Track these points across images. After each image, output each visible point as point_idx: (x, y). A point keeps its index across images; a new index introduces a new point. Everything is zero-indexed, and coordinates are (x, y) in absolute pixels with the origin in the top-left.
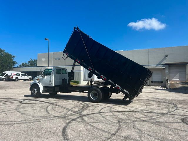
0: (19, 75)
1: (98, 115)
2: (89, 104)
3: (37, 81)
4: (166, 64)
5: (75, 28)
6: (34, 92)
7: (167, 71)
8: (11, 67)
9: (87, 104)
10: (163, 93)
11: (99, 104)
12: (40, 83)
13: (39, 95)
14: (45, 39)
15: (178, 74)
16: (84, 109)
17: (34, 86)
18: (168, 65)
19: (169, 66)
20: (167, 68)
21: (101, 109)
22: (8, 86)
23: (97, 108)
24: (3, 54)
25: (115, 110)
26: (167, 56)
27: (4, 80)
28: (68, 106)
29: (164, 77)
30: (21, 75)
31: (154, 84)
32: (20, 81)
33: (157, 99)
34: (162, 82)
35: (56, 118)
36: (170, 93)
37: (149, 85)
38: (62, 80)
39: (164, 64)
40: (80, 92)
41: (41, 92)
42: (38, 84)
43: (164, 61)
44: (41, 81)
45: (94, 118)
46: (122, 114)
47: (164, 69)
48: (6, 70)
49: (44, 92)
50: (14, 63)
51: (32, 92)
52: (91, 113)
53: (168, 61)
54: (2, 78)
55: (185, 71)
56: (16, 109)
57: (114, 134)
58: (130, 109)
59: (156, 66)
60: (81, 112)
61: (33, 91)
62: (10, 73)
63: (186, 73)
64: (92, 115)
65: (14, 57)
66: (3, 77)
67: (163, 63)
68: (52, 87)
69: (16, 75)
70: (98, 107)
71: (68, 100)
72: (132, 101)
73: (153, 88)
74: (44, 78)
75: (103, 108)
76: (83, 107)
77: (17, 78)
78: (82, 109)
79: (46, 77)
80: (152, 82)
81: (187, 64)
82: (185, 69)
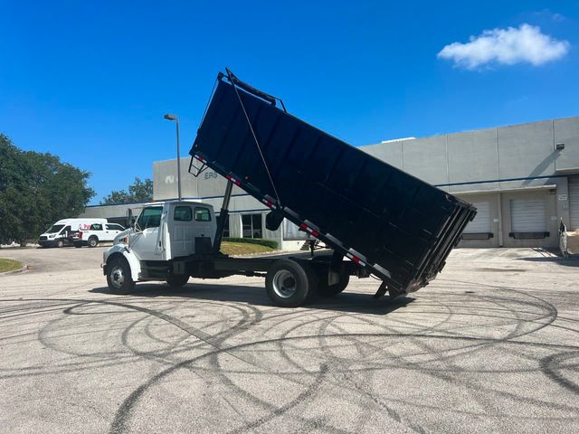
0: (101, 228)
1: (272, 346)
2: (266, 312)
3: (122, 245)
4: (559, 175)
5: (220, 76)
6: (116, 276)
7: (562, 197)
8: (81, 206)
9: (259, 314)
10: (539, 271)
11: (298, 312)
12: (131, 251)
13: (129, 288)
14: (167, 117)
16: (241, 327)
17: (115, 262)
18: (564, 176)
19: (569, 182)
20: (564, 187)
21: (294, 329)
22: (65, 263)
23: (282, 324)
24: (54, 170)
25: (336, 331)
26: (560, 148)
27: (61, 244)
28: (198, 319)
29: (553, 218)
30: (104, 227)
31: (519, 242)
32: (106, 244)
33: (504, 289)
34: (547, 234)
35: (138, 357)
36: (561, 270)
37: (501, 244)
38: (196, 238)
39: (551, 174)
40: (250, 274)
41: (135, 277)
42: (125, 253)
43: (552, 165)
44: (133, 244)
45: (251, 357)
46: (351, 342)
47: (552, 190)
48: (65, 213)
49: (143, 276)
50: (87, 194)
51: (109, 280)
52: (254, 340)
53: (567, 162)
54: (53, 239)
56: (41, 332)
57: (279, 412)
58: (386, 327)
59: (524, 184)
60: (224, 339)
61: (112, 276)
62: (74, 224)
64: (252, 348)
65: (86, 175)
66: (58, 235)
67: (549, 171)
68: (164, 263)
69: (92, 228)
70: (288, 322)
71: (211, 301)
72: (412, 300)
73: (511, 256)
74: (141, 237)
75: (300, 326)
76: (242, 322)
77: (94, 237)
78: (233, 328)
79: (145, 232)
80: (512, 235)
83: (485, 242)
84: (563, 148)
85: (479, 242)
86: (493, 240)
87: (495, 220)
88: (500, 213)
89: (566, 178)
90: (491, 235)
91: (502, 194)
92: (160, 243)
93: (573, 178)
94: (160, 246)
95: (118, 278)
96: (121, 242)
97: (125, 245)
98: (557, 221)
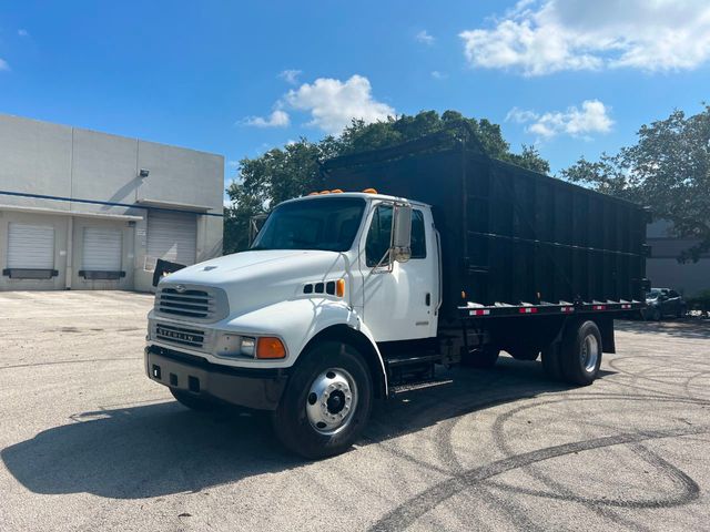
3: (335, 304)
4: (139, 206)
7: (141, 232)
15: (175, 245)
18: (145, 208)
19: (148, 216)
20: (144, 221)
26: (144, 174)
29: (130, 256)
34: (122, 274)
37: (68, 286)
39: (132, 202)
43: (134, 191)
44: (363, 300)
47: (132, 223)
53: (149, 193)
55: (196, 236)
59: (103, 209)
67: (130, 200)
80: (82, 273)
81: (203, 212)
82: (196, 229)
83: (44, 282)
84: (147, 175)
85: (36, 282)
86: (57, 280)
87: (62, 253)
88: (70, 243)
89: (145, 211)
90: (54, 273)
91: (75, 218)
92: (428, 297)
93: (153, 211)
94: (428, 303)
95: (343, 402)
96: (314, 294)
97: (341, 304)
98: (133, 259)
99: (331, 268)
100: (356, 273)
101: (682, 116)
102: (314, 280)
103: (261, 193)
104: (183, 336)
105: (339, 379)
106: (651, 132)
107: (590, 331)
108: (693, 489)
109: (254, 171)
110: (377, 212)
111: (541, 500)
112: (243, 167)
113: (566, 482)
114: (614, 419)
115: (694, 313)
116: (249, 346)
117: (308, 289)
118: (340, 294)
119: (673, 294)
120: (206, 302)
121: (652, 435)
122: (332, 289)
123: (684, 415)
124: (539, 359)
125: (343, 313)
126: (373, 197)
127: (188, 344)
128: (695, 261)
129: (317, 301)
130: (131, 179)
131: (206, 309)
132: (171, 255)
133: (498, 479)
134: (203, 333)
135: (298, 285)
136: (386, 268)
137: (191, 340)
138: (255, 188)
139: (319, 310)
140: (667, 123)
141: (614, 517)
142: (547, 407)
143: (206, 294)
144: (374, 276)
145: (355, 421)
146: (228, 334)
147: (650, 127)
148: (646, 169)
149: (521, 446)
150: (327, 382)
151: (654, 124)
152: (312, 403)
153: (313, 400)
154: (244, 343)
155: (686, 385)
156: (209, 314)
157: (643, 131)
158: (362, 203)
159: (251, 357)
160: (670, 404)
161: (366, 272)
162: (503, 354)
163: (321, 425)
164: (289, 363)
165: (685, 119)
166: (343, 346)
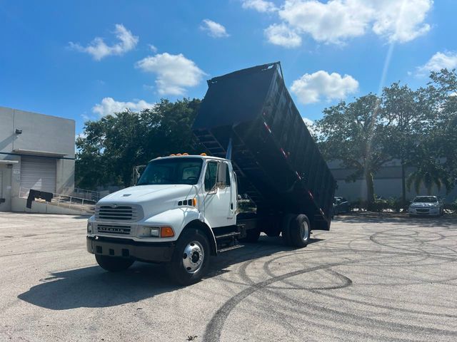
4: (15, 154)
7: (16, 171)
15: (40, 180)
18: (19, 155)
19: (22, 160)
26: (18, 132)
29: (9, 187)
34: (3, 200)
39: (10, 151)
43: (11, 144)
44: (204, 208)
47: (10, 165)
53: (22, 145)
55: (56, 173)
63: (56, 179)
67: (8, 149)
74: (214, 198)
81: (59, 157)
82: (55, 168)
84: (20, 133)
89: (19, 157)
92: (232, 205)
93: (25, 157)
94: (232, 208)
95: (198, 258)
96: (183, 205)
97: (195, 210)
98: (11, 190)
99: (189, 193)
100: (201, 195)
101: (345, 104)
102: (182, 199)
103: (99, 144)
104: (117, 230)
105: (196, 246)
106: (329, 112)
107: (305, 219)
108: (350, 282)
109: (95, 129)
110: (208, 165)
111: (290, 290)
112: (87, 127)
113: (299, 284)
114: (317, 260)
115: (355, 210)
116: (155, 232)
117: (180, 203)
118: (194, 205)
119: (344, 200)
120: (131, 212)
121: (334, 265)
122: (190, 203)
123: (348, 256)
124: (281, 235)
125: (196, 214)
126: (206, 158)
127: (121, 233)
128: (354, 181)
129: (185, 209)
130: (9, 135)
131: (131, 215)
132: (38, 187)
133: (271, 285)
134: (130, 227)
135: (176, 202)
136: (213, 192)
137: (122, 231)
138: (94, 140)
139: (186, 213)
140: (337, 107)
141: (319, 293)
142: (286, 257)
143: (131, 208)
144: (209, 196)
145: (203, 266)
146: (145, 227)
147: (330, 109)
148: (327, 132)
149: (278, 273)
150: (191, 248)
151: (331, 108)
152: (185, 258)
153: (185, 256)
154: (153, 231)
155: (349, 244)
156: (132, 217)
157: (326, 112)
158: (201, 161)
159: (157, 237)
160: (342, 252)
161: (205, 194)
162: (263, 234)
163: (189, 268)
164: (175, 239)
165: (346, 106)
166: (197, 231)
